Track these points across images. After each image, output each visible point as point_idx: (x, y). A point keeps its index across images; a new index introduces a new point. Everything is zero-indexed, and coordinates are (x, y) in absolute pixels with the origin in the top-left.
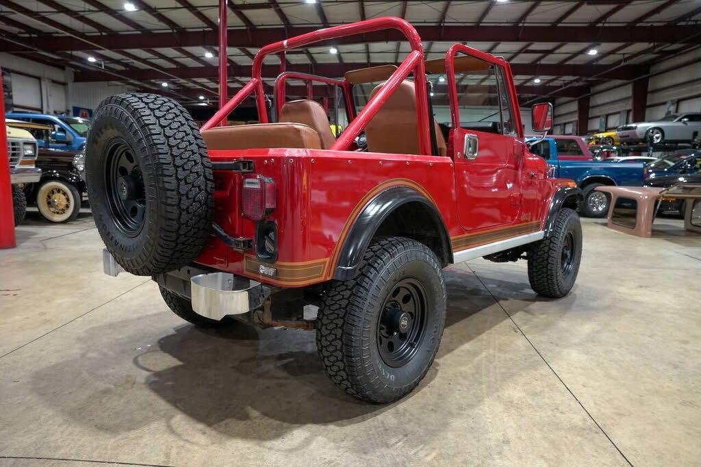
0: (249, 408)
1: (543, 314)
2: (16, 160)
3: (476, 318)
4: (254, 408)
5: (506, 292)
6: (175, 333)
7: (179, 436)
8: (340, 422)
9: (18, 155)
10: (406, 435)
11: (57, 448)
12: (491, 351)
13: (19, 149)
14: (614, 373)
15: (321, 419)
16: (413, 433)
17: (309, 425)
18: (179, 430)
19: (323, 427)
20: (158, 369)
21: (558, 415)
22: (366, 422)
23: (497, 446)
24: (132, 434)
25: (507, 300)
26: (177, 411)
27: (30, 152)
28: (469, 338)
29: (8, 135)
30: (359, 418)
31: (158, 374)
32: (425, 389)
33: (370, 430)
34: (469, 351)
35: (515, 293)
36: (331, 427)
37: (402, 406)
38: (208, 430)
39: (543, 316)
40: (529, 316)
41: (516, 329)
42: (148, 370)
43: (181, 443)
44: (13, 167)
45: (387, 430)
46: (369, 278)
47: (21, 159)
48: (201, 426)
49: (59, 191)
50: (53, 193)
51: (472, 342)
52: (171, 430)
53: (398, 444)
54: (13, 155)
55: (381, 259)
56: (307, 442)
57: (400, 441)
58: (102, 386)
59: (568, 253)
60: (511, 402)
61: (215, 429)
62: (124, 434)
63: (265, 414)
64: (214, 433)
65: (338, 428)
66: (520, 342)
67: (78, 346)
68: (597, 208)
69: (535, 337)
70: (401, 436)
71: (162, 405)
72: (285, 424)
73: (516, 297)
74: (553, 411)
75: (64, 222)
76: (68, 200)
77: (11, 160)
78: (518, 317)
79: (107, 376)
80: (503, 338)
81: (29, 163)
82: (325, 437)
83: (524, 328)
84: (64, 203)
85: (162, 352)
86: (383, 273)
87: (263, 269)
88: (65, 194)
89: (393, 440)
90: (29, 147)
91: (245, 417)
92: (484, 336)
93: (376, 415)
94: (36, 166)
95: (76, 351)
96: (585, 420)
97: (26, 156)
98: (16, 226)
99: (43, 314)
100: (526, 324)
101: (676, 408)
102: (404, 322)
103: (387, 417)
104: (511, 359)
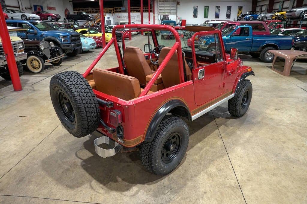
0: (118, 177)
1: (232, 126)
2: (16, 51)
3: (205, 129)
4: (120, 177)
5: (220, 113)
6: (89, 139)
7: (94, 190)
8: (148, 183)
9: (17, 49)
10: (171, 189)
11: (56, 195)
12: (208, 147)
13: (16, 46)
14: (252, 159)
15: (142, 182)
16: (174, 188)
17: (138, 185)
18: (94, 188)
19: (143, 185)
20: (85, 158)
21: (226, 180)
22: (158, 183)
23: (202, 194)
24: (79, 189)
25: (219, 118)
26: (93, 178)
27: (21, 46)
28: (200, 141)
29: (11, 41)
30: (155, 181)
31: (85, 161)
32: (180, 168)
33: (159, 187)
34: (199, 147)
35: (223, 114)
36: (146, 185)
37: (171, 175)
38: (104, 187)
39: (232, 128)
40: (226, 128)
41: (219, 135)
42: (81, 159)
43: (95, 193)
44: (16, 54)
45: (165, 187)
46: (158, 138)
47: (18, 50)
48: (101, 185)
49: (35, 60)
50: (33, 60)
51: (201, 142)
52: (92, 188)
53: (168, 193)
54: (15, 49)
55: (162, 131)
56: (137, 192)
57: (169, 192)
58: (66, 167)
59: (245, 99)
60: (210, 174)
61: (106, 187)
62: (77, 189)
63: (123, 180)
64: (106, 188)
65: (148, 186)
66: (220, 143)
67: (55, 147)
68: (269, 58)
69: (226, 140)
70: (170, 190)
71: (88, 176)
72: (130, 184)
73: (222, 117)
74: (225, 178)
75: (39, 73)
76: (39, 63)
77: (14, 51)
78: (222, 128)
79: (67, 162)
80: (213, 140)
81: (22, 51)
82: (144, 190)
83: (222, 135)
84: (38, 65)
85: (85, 150)
86: (163, 136)
87: (119, 140)
88: (37, 61)
89: (167, 191)
90: (21, 44)
91: (116, 181)
92: (206, 140)
93: (161, 180)
94: (25, 52)
95: (54, 150)
96: (235, 183)
97: (20, 48)
98: (20, 76)
99: (39, 130)
100: (224, 132)
101: (270, 177)
102: (172, 148)
103: (165, 181)
104: (215, 152)
